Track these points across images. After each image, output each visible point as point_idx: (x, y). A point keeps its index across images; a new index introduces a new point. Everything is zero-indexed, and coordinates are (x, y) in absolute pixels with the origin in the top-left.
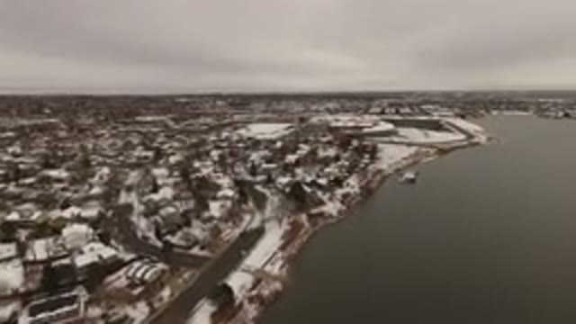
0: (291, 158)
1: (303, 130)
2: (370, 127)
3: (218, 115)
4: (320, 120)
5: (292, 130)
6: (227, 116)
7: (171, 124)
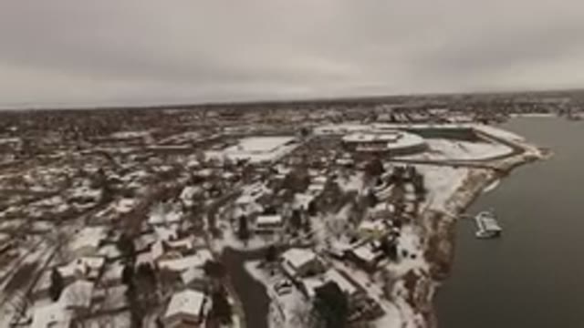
0: (303, 200)
1: (307, 145)
2: (394, 141)
3: (206, 128)
4: (325, 131)
5: (293, 146)
6: (218, 129)
7: (149, 140)
